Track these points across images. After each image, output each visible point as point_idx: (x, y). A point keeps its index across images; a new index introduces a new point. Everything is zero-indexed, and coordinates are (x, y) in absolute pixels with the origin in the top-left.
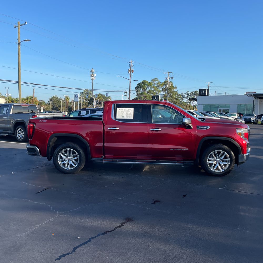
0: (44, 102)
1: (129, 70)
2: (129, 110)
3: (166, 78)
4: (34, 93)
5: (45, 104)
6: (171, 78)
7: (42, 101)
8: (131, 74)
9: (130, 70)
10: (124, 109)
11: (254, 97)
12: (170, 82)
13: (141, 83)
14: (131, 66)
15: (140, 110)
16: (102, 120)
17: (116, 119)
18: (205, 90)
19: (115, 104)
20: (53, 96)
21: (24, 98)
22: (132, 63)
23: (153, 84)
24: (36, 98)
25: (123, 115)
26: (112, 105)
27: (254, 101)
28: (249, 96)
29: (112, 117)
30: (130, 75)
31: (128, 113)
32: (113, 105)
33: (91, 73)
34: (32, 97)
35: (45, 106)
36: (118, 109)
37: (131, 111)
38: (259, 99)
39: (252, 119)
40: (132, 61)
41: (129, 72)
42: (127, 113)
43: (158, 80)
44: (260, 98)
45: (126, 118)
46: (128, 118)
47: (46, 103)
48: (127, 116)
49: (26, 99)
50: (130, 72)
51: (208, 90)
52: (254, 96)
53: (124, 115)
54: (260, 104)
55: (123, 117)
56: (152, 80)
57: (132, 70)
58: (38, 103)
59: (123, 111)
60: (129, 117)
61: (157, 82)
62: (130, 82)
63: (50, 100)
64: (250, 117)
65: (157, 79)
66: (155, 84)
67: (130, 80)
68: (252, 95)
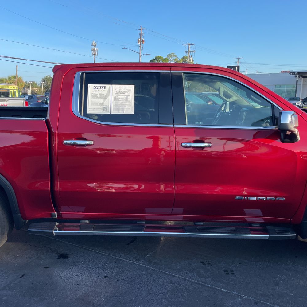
0: (36, 84)
1: (138, 40)
2: (122, 90)
3: (186, 52)
4: (17, 71)
5: (37, 87)
6: (193, 51)
7: (31, 83)
8: (141, 45)
9: (140, 39)
10: (108, 86)
11: (298, 76)
12: (190, 57)
13: (155, 59)
14: (140, 34)
15: (154, 90)
16: (46, 118)
17: (86, 114)
18: (234, 67)
19: (82, 74)
20: (46, 76)
21: (5, 79)
22: (142, 30)
23: (170, 61)
24: (21, 78)
25: (107, 103)
26: (73, 75)
27: (297, 80)
28: (291, 74)
29: (76, 109)
30: (140, 47)
31: (118, 99)
32: (78, 76)
33: (92, 48)
34: (15, 77)
35: (37, 89)
36: (91, 87)
37: (127, 94)
38: (302, 79)
39: (297, 105)
40: (142, 29)
41: (138, 43)
42: (115, 98)
43: (175, 55)
44: (304, 77)
45: (114, 112)
46: (120, 112)
47: (38, 85)
48: (117, 107)
49: (8, 80)
50: (140, 43)
51: (238, 67)
52: (298, 74)
53: (107, 105)
54: (303, 84)
55: (105, 109)
56: (168, 56)
57: (143, 40)
58: (23, 84)
59: (105, 92)
60: (123, 111)
61: (174, 59)
62: (140, 56)
63: (43, 81)
64: (295, 102)
65: (173, 54)
66: (171, 60)
67: (140, 53)
68: (296, 73)
